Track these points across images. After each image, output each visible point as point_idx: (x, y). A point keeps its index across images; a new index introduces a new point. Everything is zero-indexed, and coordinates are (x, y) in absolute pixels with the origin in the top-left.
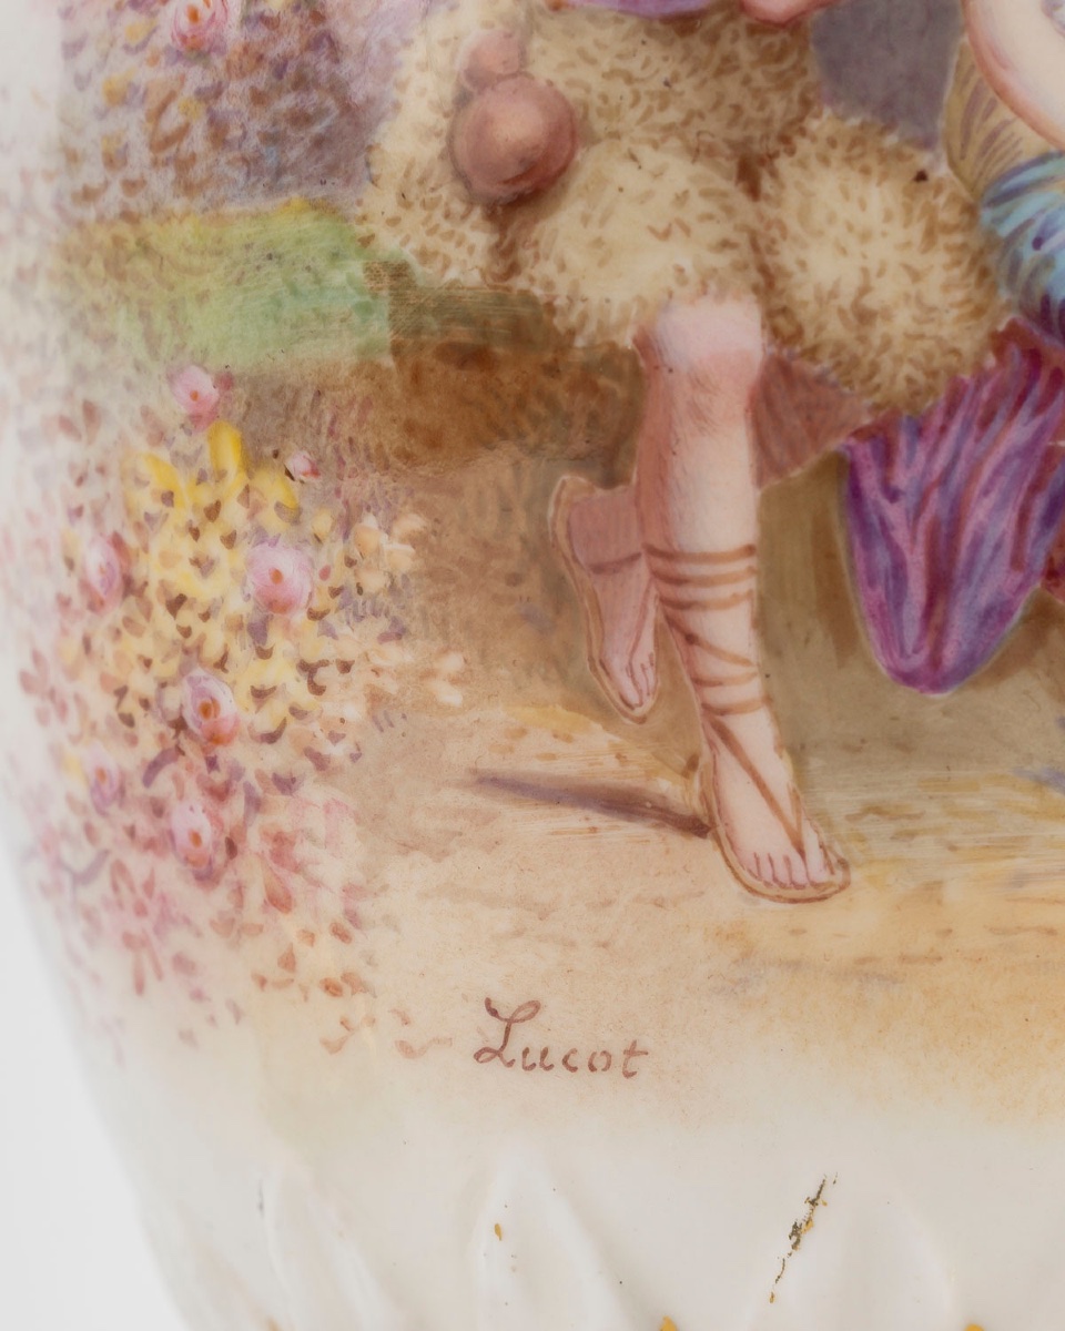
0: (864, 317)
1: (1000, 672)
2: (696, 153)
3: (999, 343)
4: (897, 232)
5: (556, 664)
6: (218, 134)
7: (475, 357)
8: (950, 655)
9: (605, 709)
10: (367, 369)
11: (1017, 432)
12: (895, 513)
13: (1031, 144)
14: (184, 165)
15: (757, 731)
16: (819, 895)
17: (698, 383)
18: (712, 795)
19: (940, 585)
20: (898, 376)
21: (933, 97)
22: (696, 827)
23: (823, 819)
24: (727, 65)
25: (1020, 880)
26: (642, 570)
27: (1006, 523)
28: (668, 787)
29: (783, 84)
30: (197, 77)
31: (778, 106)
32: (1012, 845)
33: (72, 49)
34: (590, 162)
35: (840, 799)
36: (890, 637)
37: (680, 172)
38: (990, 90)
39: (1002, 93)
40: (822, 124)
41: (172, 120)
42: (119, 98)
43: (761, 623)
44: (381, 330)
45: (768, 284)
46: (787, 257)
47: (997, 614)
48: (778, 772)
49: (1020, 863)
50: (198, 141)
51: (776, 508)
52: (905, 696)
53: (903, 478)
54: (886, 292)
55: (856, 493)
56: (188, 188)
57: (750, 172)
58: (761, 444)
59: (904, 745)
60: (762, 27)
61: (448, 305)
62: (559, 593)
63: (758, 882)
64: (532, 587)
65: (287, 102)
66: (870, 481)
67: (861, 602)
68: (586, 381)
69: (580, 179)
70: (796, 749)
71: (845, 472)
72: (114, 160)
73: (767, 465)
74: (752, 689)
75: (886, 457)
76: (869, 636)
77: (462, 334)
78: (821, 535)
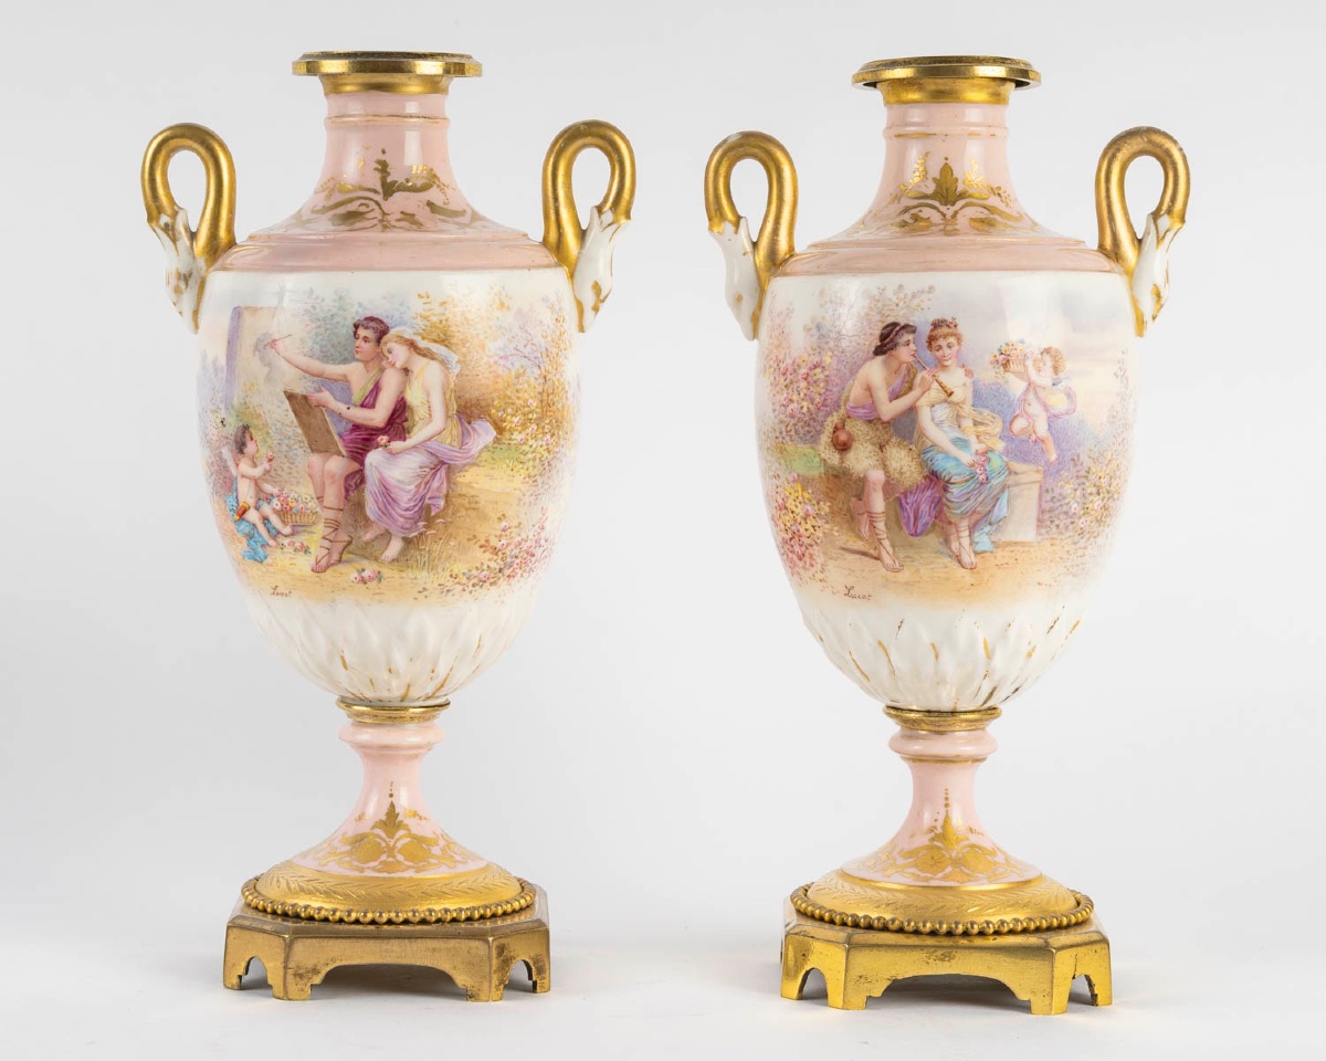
0: (901, 473)
1: (927, 534)
2: (873, 444)
3: (925, 477)
4: (907, 459)
5: (853, 530)
6: (797, 432)
7: (836, 477)
8: (918, 531)
9: (862, 539)
10: (820, 477)
11: (928, 493)
12: (908, 507)
13: (930, 444)
14: (791, 436)
15: (886, 543)
16: (898, 571)
17: (874, 484)
18: (879, 554)
19: (916, 519)
20: (907, 484)
21: (912, 435)
22: (877, 558)
23: (898, 558)
24: (878, 429)
25: (933, 569)
26: (866, 515)
27: (927, 509)
28: (872, 551)
29: (887, 433)
30: (793, 421)
31: (886, 437)
32: (932, 563)
33: (774, 411)
34: (855, 445)
35: (901, 555)
36: (908, 528)
37: (870, 447)
38: (922, 435)
39: (924, 435)
40: (894, 440)
41: (789, 429)
42: (781, 422)
43: (886, 525)
44: (822, 470)
45: (885, 467)
46: (888, 463)
47: (927, 524)
48: (890, 550)
49: (932, 566)
50: (793, 433)
51: (888, 505)
52: (911, 538)
53: (909, 501)
54: (905, 469)
55: (901, 504)
56: (792, 441)
57: (881, 448)
58: (885, 494)
59: (911, 546)
60: (883, 423)
61: (832, 468)
62: (852, 517)
63: (887, 568)
64: (848, 516)
65: (806, 428)
66: (903, 501)
67: (903, 522)
68: (855, 482)
69: (854, 447)
70: (893, 546)
72: (781, 433)
73: (886, 499)
74: (885, 536)
75: (906, 497)
76: (904, 528)
77: (835, 473)
78: (896, 511)
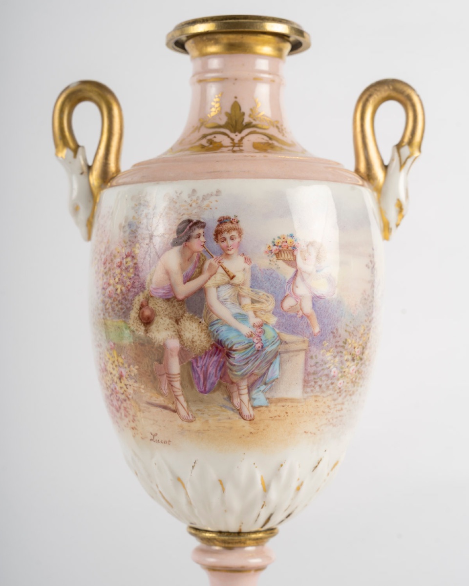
0: (193, 342)
1: (214, 391)
2: (170, 318)
3: (212, 346)
4: (197, 330)
5: (155, 388)
7: (142, 345)
8: (207, 389)
9: (162, 395)
10: (130, 345)
11: (215, 358)
12: (198, 369)
13: (216, 318)
14: (109, 313)
15: (181, 399)
16: (191, 421)
17: (171, 350)
18: (176, 407)
19: (205, 379)
20: (198, 350)
21: (202, 311)
22: (175, 411)
23: (191, 411)
24: (174, 306)
25: (219, 420)
26: (165, 376)
27: (214, 371)
28: (170, 406)
29: (182, 309)
31: (181, 312)
32: (218, 415)
33: (98, 293)
35: (193, 408)
36: (199, 387)
37: (168, 321)
38: (210, 310)
39: (211, 311)
40: (187, 315)
43: (181, 384)
44: (132, 340)
45: (180, 337)
46: (182, 333)
47: (213, 383)
48: (185, 404)
49: (219, 418)
51: (182, 368)
52: (201, 395)
53: (199, 365)
54: (196, 338)
55: (193, 366)
57: (177, 321)
58: (180, 359)
59: (202, 401)
60: (178, 301)
62: (155, 378)
63: (183, 419)
64: (152, 377)
65: (120, 306)
66: (195, 365)
67: (194, 382)
69: (155, 321)
70: (187, 402)
71: (191, 363)
72: (102, 311)
73: (181, 362)
74: (180, 393)
75: (197, 361)
76: (196, 387)
77: (141, 342)
78: (188, 372)
